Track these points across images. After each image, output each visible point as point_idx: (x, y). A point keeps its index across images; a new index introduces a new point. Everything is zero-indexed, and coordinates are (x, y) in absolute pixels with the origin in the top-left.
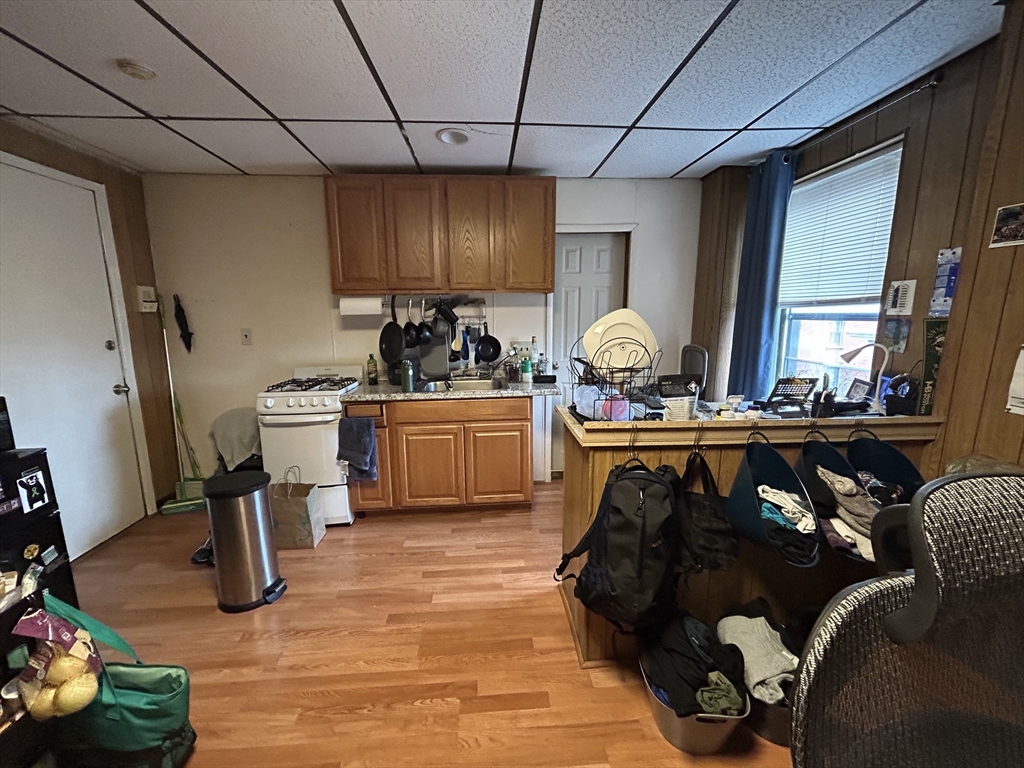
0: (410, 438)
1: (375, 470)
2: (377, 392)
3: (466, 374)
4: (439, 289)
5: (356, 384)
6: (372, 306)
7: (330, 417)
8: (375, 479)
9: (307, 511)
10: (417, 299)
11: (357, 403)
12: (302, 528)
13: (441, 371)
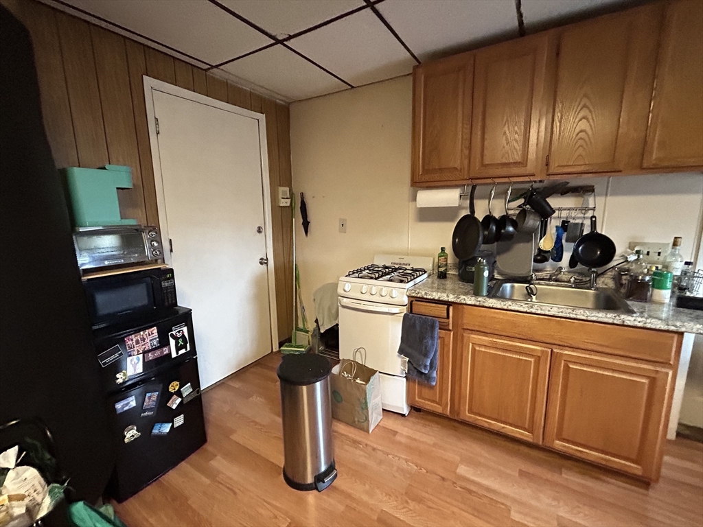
0: (477, 348)
1: (434, 374)
2: (444, 290)
3: (554, 279)
4: (533, 175)
5: (425, 276)
6: (449, 197)
7: (395, 310)
8: (434, 384)
9: (365, 399)
10: (502, 188)
11: (422, 299)
12: (360, 412)
13: (522, 272)
